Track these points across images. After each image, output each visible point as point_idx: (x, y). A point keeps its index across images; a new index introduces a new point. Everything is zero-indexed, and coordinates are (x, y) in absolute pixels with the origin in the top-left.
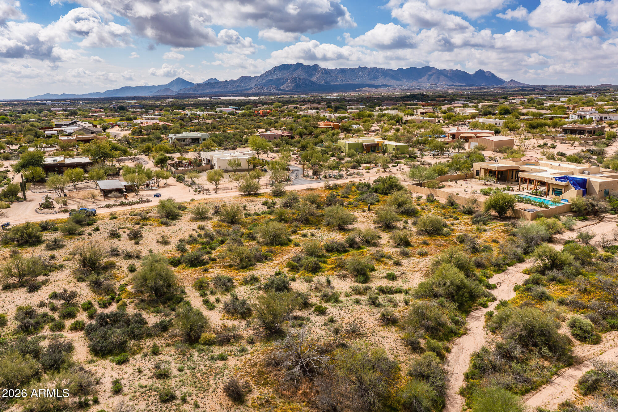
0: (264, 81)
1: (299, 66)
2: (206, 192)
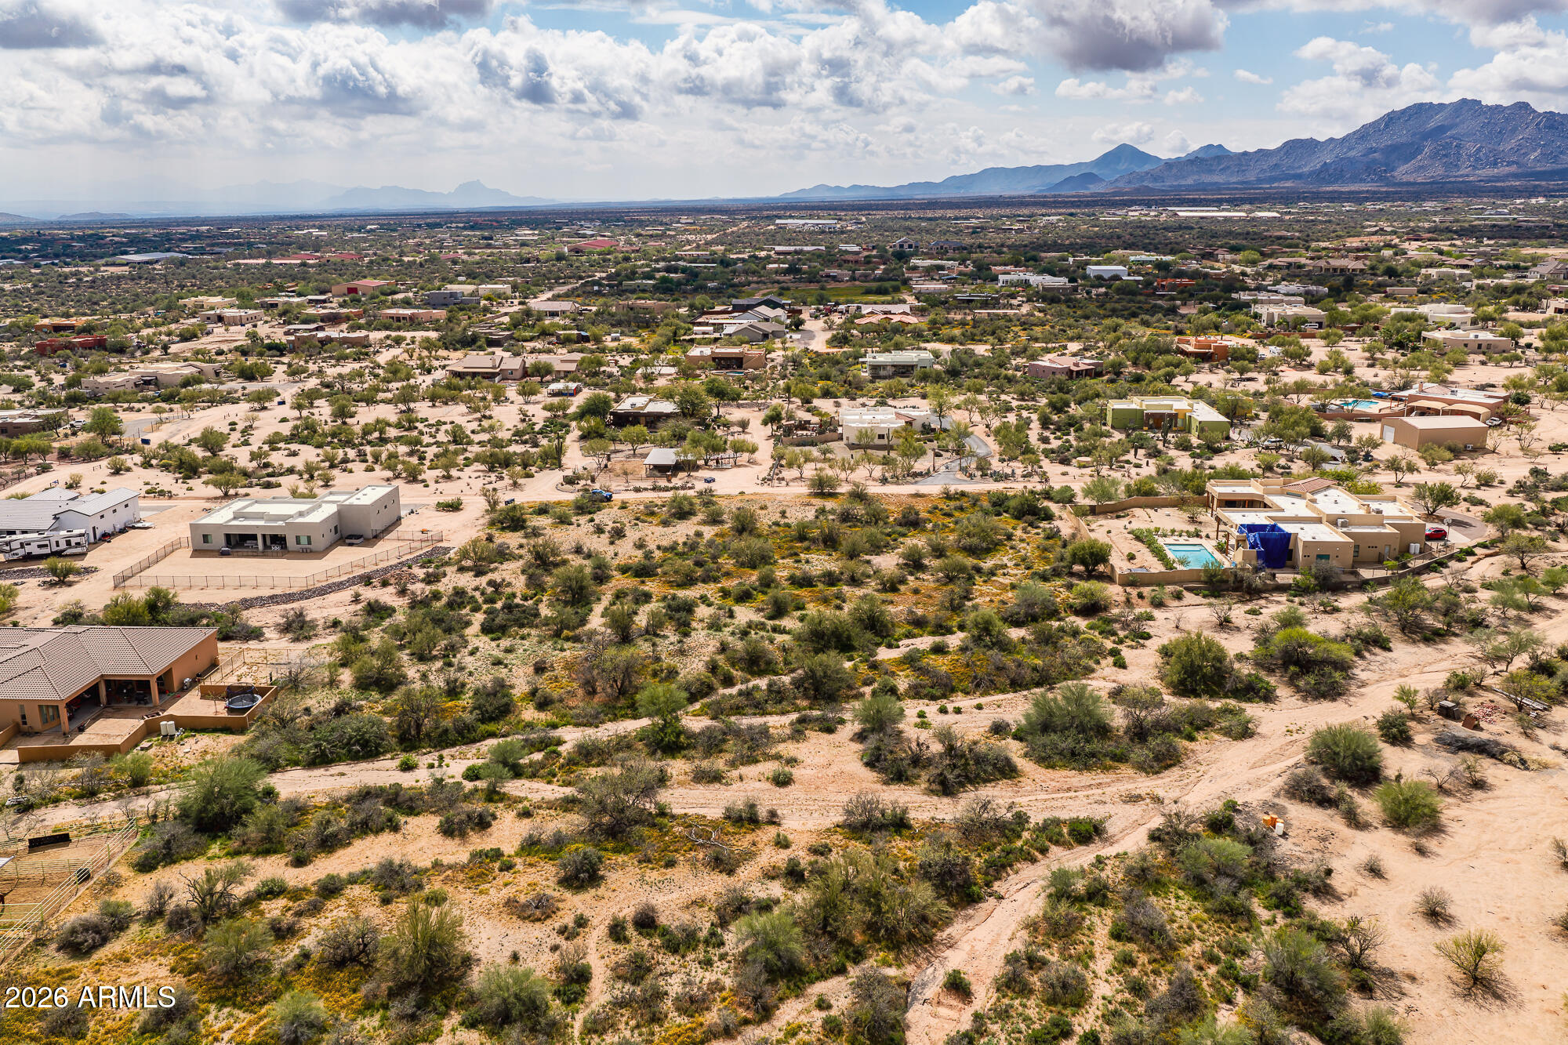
1: (1467, 107)
2: (776, 483)
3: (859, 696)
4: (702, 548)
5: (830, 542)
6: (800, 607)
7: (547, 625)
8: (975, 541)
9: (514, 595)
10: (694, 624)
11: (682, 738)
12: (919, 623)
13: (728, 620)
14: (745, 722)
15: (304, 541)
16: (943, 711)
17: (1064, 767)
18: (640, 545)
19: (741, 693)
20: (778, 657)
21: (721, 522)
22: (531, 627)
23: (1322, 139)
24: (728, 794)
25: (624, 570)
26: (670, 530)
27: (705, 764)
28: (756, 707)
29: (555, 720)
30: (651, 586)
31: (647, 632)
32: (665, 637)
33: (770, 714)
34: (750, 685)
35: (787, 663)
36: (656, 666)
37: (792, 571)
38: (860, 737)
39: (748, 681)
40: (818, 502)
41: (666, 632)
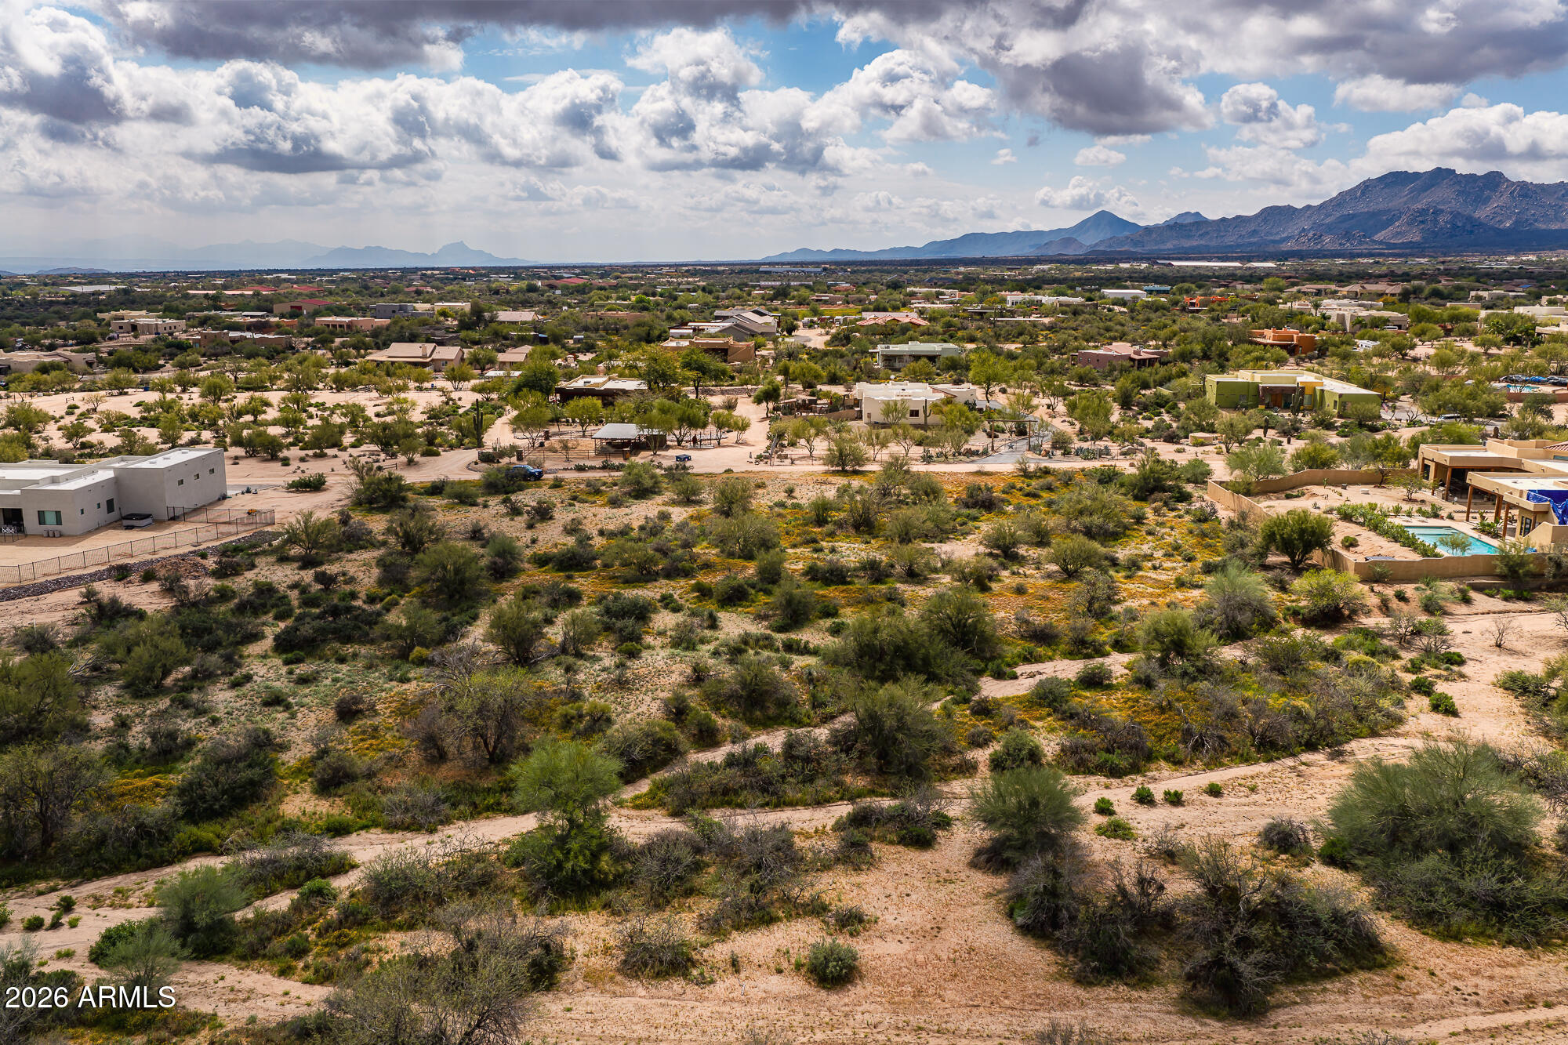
0: (1328, 221)
1: (1442, 175)
2: (776, 461)
3: (967, 769)
4: (668, 533)
5: (864, 525)
6: (830, 612)
7: (388, 638)
8: (1097, 520)
9: (353, 596)
10: (649, 639)
11: (605, 862)
12: (1044, 637)
13: (708, 633)
14: (742, 821)
15: (50, 518)
16: (1144, 799)
17: (1481, 936)
18: (572, 529)
19: (731, 761)
20: (801, 694)
21: (699, 503)
22: (362, 643)
23: (1299, 206)
24: (705, 1009)
25: (542, 561)
26: (623, 511)
27: (653, 926)
28: (764, 790)
29: (348, 815)
30: (582, 583)
31: (564, 650)
32: (595, 659)
33: (793, 804)
34: (751, 744)
35: (816, 704)
36: (570, 709)
37: (809, 563)
38: (991, 858)
39: (746, 737)
40: (841, 481)
41: (599, 652)
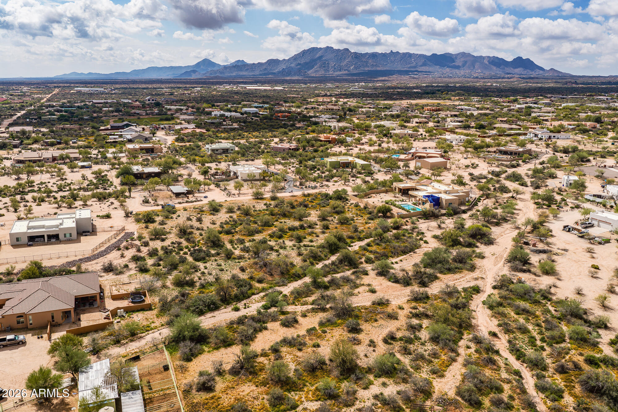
1: (329, 49)
2: (233, 196)
15: (68, 235)
16: (392, 263)
23: (281, 59)
28: (334, 271)
38: (379, 275)
